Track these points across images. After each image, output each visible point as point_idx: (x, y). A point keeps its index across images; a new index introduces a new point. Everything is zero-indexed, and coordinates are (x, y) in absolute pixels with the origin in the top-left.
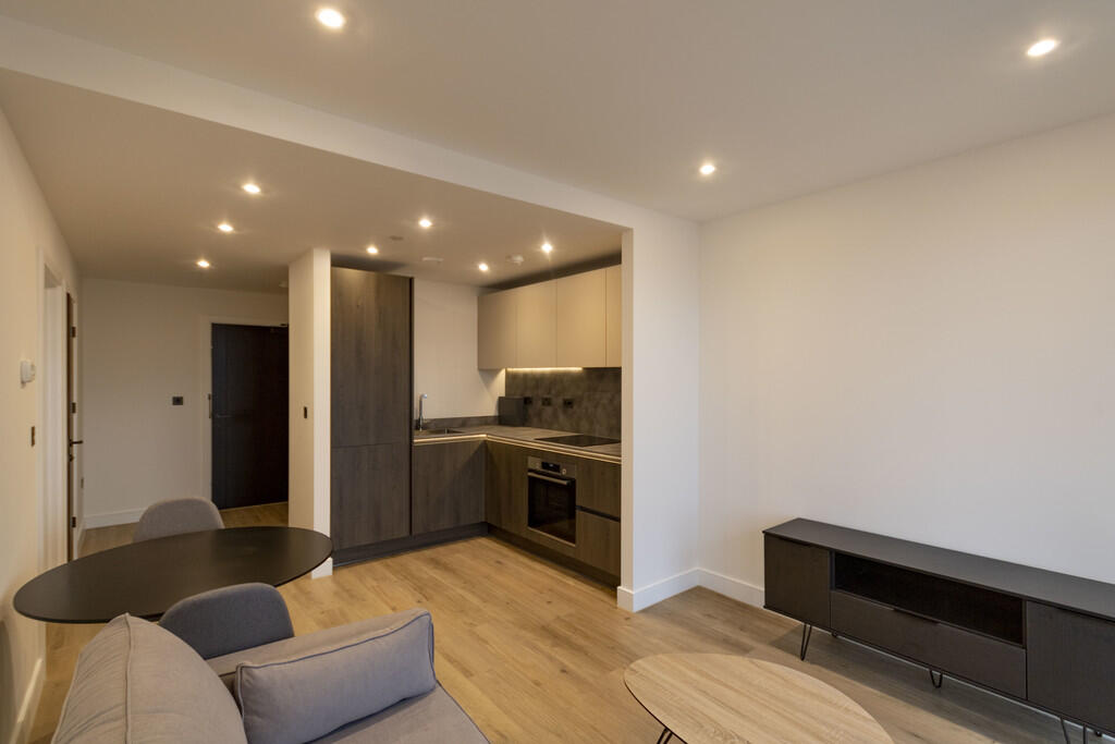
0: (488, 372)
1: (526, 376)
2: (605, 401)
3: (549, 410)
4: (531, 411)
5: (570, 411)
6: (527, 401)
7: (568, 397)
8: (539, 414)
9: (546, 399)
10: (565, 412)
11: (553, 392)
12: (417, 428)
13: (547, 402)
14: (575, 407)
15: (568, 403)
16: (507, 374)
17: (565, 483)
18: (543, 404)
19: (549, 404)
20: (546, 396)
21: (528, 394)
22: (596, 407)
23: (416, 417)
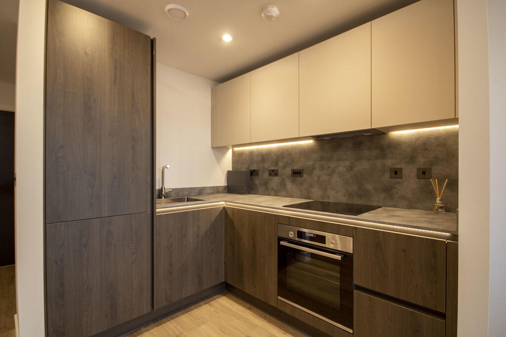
0: (219, 150)
1: (251, 153)
2: (341, 169)
3: (276, 180)
4: (257, 181)
5: (299, 179)
6: (253, 173)
7: (297, 167)
8: (266, 184)
9: (273, 171)
10: (293, 182)
11: (281, 164)
12: (160, 197)
13: (274, 173)
14: (305, 176)
15: (297, 173)
16: (234, 153)
17: (339, 257)
18: (270, 175)
19: (276, 175)
20: (272, 168)
21: (254, 167)
22: (330, 175)
23: (158, 186)
